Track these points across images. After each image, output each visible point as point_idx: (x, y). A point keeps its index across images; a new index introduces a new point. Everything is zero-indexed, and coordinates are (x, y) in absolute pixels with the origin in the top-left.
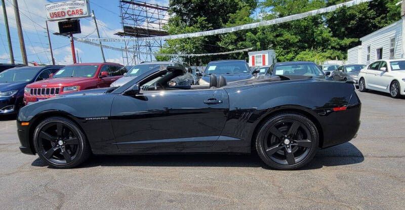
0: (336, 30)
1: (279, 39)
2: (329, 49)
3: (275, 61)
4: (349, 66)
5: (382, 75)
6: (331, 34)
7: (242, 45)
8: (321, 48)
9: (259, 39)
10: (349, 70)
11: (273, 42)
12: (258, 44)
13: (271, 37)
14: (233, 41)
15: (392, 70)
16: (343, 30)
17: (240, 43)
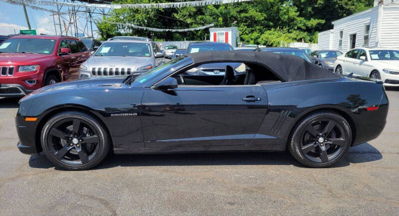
0: (302, 9)
1: (243, 15)
2: (295, 30)
3: (239, 39)
4: (323, 52)
5: (361, 64)
6: (298, 13)
7: (202, 19)
8: (287, 28)
9: (221, 13)
10: (323, 55)
11: (236, 19)
12: (221, 19)
13: (234, 12)
14: (192, 14)
15: (372, 59)
16: (310, 9)
17: (200, 17)
